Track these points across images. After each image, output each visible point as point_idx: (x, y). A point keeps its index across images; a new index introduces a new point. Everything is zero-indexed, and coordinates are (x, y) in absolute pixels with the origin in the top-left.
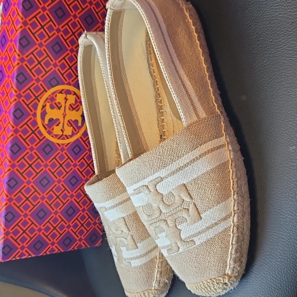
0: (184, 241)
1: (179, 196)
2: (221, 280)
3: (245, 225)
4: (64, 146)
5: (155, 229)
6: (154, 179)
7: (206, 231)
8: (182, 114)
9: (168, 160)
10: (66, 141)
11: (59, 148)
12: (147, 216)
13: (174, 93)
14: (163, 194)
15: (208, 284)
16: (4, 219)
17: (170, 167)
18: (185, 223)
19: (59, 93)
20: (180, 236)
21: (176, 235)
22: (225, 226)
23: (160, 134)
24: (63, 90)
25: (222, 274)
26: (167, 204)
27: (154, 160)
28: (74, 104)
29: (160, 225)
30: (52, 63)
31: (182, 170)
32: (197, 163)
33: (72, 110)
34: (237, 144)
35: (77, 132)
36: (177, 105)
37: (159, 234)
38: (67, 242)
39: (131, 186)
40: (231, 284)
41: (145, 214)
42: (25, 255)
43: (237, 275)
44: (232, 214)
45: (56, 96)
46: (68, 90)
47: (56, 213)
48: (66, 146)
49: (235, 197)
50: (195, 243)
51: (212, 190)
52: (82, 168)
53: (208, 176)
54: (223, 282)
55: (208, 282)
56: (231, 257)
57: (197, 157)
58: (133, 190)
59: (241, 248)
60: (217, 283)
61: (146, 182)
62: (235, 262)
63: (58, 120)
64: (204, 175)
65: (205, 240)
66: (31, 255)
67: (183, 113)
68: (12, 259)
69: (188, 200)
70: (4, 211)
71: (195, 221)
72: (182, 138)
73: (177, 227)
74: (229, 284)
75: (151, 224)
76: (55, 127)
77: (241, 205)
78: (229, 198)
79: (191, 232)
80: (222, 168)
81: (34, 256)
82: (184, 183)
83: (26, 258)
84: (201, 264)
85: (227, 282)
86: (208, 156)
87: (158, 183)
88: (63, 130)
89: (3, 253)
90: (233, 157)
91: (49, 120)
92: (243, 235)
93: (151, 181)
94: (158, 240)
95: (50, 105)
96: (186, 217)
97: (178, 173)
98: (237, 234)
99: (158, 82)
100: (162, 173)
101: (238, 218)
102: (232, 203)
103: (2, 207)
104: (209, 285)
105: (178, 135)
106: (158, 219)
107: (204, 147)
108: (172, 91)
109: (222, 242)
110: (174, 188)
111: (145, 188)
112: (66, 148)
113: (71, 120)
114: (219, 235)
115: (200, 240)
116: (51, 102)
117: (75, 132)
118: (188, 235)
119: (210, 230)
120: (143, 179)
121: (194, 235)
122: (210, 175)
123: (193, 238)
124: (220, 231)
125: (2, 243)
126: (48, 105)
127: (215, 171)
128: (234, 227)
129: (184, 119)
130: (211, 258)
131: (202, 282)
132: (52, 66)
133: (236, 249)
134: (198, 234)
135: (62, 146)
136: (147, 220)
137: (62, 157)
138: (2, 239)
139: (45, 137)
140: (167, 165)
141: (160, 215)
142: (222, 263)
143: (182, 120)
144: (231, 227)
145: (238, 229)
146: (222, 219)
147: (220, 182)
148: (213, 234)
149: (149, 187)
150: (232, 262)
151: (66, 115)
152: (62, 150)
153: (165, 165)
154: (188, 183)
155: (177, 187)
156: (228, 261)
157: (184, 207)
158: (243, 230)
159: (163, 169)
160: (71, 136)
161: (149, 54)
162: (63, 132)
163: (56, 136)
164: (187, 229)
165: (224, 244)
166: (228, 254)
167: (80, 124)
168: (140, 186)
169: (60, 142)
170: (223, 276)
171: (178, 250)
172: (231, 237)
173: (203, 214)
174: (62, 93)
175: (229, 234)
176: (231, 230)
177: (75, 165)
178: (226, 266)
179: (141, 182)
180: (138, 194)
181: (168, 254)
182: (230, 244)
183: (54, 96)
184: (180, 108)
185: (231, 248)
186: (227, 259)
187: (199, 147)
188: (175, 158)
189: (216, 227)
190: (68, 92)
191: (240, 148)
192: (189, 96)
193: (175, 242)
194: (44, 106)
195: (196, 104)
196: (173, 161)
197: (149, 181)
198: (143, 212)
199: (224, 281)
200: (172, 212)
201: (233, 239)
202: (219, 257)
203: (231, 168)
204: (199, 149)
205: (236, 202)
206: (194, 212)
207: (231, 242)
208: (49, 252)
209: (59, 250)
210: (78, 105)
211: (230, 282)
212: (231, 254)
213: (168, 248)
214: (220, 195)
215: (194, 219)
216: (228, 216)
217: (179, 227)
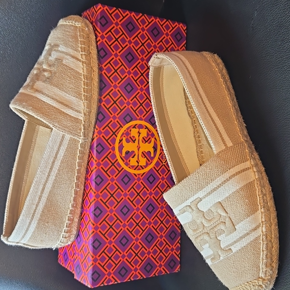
0: (223, 250)
1: (217, 212)
2: (256, 283)
3: (273, 234)
4: (140, 176)
5: (200, 242)
6: (195, 200)
7: (240, 240)
8: (213, 145)
9: (204, 183)
10: (142, 172)
11: (136, 178)
12: (192, 231)
13: (205, 128)
14: (204, 211)
15: (246, 286)
16: (92, 247)
17: (206, 188)
18: (223, 234)
19: (133, 128)
20: (220, 246)
21: (217, 245)
22: (256, 235)
23: (200, 163)
24: (136, 125)
25: (256, 277)
26: (208, 220)
27: (192, 184)
28: (146, 137)
29: (204, 237)
30: (126, 102)
31: (216, 190)
32: (228, 184)
33: (145, 142)
34: (262, 166)
35: (150, 162)
36: (208, 137)
37: (203, 246)
38: (149, 268)
39: (177, 208)
40: (265, 286)
41: (191, 230)
42: (112, 281)
43: (270, 277)
44: (260, 224)
45: (130, 131)
46: (140, 125)
47: (137, 240)
48: (142, 176)
49: (262, 210)
50: (232, 251)
51: (242, 205)
52: (157, 196)
53: (238, 194)
54: (258, 285)
55: (246, 285)
56: (263, 262)
57: (227, 179)
58: (178, 210)
59: (272, 254)
60: (253, 285)
61: (188, 202)
62: (266, 266)
63: (133, 152)
64: (235, 193)
65: (239, 248)
66: (117, 282)
67: (213, 143)
68: (101, 285)
69: (224, 215)
70: (91, 239)
71: (230, 232)
72: (214, 164)
73: (218, 238)
74: (263, 286)
75: (196, 237)
76: (131, 159)
77: (268, 217)
78: (257, 211)
79: (229, 241)
80: (249, 186)
81: (120, 282)
82: (220, 201)
83: (113, 284)
84: (238, 269)
85: (261, 284)
86: (237, 177)
87: (199, 202)
88: (138, 161)
89: (93, 279)
90: (258, 177)
91: (126, 152)
92: (272, 242)
93: (192, 202)
94: (203, 251)
95: (126, 139)
96: (224, 229)
97: (213, 193)
98: (266, 242)
99: (196, 121)
100: (200, 194)
101: (266, 228)
102: (260, 215)
103: (89, 236)
104: (247, 288)
105: (210, 162)
106: (202, 232)
107: (233, 170)
108: (203, 127)
109: (254, 249)
110: (211, 205)
111: (188, 208)
112: (141, 178)
113: (145, 152)
114: (252, 243)
115: (236, 248)
116: (126, 137)
117: (149, 163)
118: (226, 244)
119: (243, 239)
120: (185, 200)
121: (232, 244)
122: (239, 193)
123: (231, 247)
124: (252, 240)
125: (92, 270)
126: (124, 139)
127: (243, 189)
128: (263, 236)
129: (215, 148)
130: (246, 264)
131: (241, 285)
132: (125, 105)
133: (266, 254)
134: (234, 243)
135: (138, 176)
136: (193, 235)
137: (139, 187)
138: (91, 265)
139: (123, 168)
140: (203, 187)
141: (203, 229)
142: (256, 268)
143: (213, 149)
144: (261, 236)
145: (266, 237)
146: (253, 229)
147: (249, 198)
148: (246, 242)
149: (191, 206)
150: (264, 266)
151: (140, 147)
152: (139, 179)
153: (201, 188)
154: (222, 201)
155: (214, 204)
156: (261, 265)
157: (222, 221)
158: (272, 238)
159: (200, 191)
160: (146, 167)
161: (187, 98)
162: (138, 163)
163: (133, 167)
164: (226, 239)
165: (255, 251)
166: (260, 259)
167: (152, 155)
168: (184, 206)
169: (137, 172)
170: (257, 279)
171: (219, 258)
172: (262, 245)
173: (237, 226)
174: (135, 128)
175: (260, 242)
176: (261, 239)
177: (151, 194)
178: (260, 270)
179: (184, 203)
180: (183, 213)
181: (212, 263)
182: (261, 251)
183: (129, 131)
184: (210, 140)
185: (262, 254)
186: (259, 264)
187: (229, 171)
188: (210, 181)
189: (248, 236)
190: (141, 127)
191: (265, 169)
192: (218, 130)
193: (216, 251)
194: (121, 141)
195: (224, 136)
196: (207, 184)
197: (191, 202)
198: (189, 228)
199: (259, 283)
200: (213, 225)
201: (263, 246)
202: (253, 262)
203: (257, 187)
204: (228, 172)
205: (263, 214)
206: (230, 224)
207: (261, 249)
208: (133, 278)
209: (142, 276)
210: (150, 138)
211: (264, 284)
212: (263, 259)
213: (212, 257)
214: (250, 209)
215: (230, 230)
216: (258, 227)
217: (219, 238)
